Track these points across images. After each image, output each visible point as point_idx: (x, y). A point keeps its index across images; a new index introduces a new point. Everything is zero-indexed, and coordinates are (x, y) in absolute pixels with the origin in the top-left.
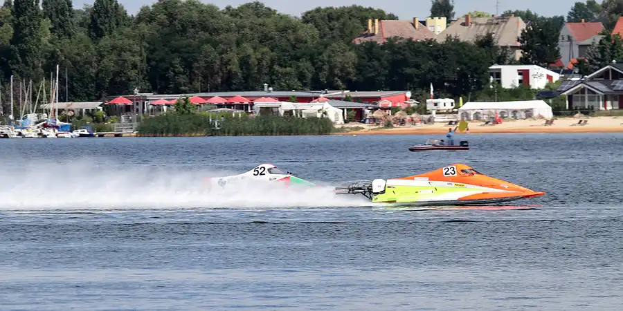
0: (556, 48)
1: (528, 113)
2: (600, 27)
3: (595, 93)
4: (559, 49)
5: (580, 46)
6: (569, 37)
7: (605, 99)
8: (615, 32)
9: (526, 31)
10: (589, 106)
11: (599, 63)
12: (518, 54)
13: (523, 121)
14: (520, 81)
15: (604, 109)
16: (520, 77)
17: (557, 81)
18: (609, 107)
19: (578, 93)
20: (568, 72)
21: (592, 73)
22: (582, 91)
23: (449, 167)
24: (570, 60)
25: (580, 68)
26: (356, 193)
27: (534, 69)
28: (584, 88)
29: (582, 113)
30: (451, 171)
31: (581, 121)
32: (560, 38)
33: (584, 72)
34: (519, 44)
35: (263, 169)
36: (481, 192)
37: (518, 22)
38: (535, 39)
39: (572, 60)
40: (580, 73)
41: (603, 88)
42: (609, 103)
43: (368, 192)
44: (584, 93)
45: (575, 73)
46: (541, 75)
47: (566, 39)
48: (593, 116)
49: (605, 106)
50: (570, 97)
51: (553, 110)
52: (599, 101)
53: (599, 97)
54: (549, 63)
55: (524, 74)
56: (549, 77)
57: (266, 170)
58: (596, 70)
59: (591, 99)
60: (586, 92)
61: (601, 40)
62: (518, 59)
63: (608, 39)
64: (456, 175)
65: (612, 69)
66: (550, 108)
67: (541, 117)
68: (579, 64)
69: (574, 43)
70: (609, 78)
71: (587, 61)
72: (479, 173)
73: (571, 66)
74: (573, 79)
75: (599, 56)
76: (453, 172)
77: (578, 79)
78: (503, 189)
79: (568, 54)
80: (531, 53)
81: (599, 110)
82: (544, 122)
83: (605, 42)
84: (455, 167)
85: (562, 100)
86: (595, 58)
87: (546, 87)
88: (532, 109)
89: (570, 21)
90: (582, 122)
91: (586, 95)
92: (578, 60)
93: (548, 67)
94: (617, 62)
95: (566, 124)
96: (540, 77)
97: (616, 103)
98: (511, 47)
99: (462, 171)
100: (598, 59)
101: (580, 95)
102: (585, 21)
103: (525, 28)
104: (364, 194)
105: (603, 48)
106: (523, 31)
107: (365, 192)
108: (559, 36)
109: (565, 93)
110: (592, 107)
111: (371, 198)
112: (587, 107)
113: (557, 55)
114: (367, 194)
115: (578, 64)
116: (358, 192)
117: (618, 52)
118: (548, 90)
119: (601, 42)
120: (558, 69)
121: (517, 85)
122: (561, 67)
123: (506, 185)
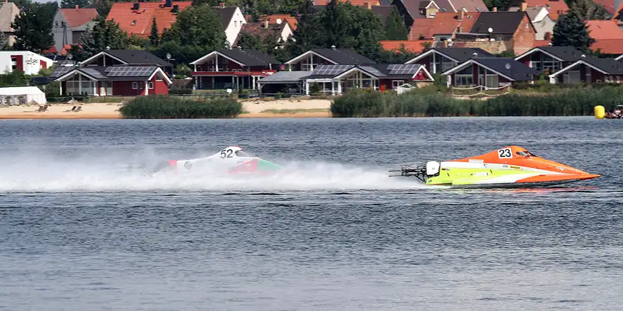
0: (50, 34)
1: (22, 100)
2: (94, 13)
3: (89, 79)
4: (53, 34)
5: (74, 32)
6: (63, 23)
7: (99, 85)
8: (109, 18)
9: (20, 17)
10: (82, 93)
11: (93, 49)
12: (12, 40)
13: (16, 106)
14: (14, 67)
15: (98, 95)
16: (14, 63)
17: (50, 67)
18: (103, 94)
19: (71, 79)
20: (62, 58)
21: (86, 59)
22: (76, 77)
23: (504, 150)
24: (64, 47)
25: (73, 54)
26: (410, 175)
27: (27, 55)
28: (78, 74)
29: (75, 99)
30: (506, 153)
31: (75, 107)
32: (54, 24)
33: (78, 57)
34: (13, 30)
35: (230, 152)
36: (538, 174)
37: (12, 8)
38: (30, 24)
39: (66, 46)
40: (74, 59)
41: (97, 74)
42: (103, 89)
43: (422, 175)
44: (78, 80)
45: (68, 59)
46: (35, 61)
47: (60, 25)
48: (86, 102)
49: (99, 92)
50: (64, 83)
51: (46, 96)
52: (93, 87)
53: (93, 83)
54: (42, 50)
55: (18, 60)
56: (43, 63)
57: (234, 152)
58: (90, 56)
59: (84, 86)
60: (80, 78)
61: (95, 26)
62: (11, 45)
63: (102, 24)
64: (511, 157)
65: (106, 56)
66: (44, 95)
67: (35, 103)
68: (74, 50)
69: (67, 29)
70: (103, 65)
71: (81, 47)
72: (534, 156)
73: (65, 53)
74: (66, 65)
75: (93, 42)
76: (508, 155)
77: (72, 65)
78: (559, 171)
79: (61, 40)
80: (25, 39)
81: (93, 96)
82: (38, 108)
83: (98, 28)
84: (510, 149)
85: (55, 86)
86: (89, 44)
87: (40, 73)
88: (26, 95)
89: (64, 6)
90: (76, 109)
91: (80, 81)
92: (72, 46)
93: (41, 53)
94: (111, 49)
95: (59, 110)
96: (33, 63)
97: (110, 90)
98: (5, 32)
99: (518, 153)
100: (92, 46)
101: (73, 81)
102: (79, 8)
103: (18, 13)
104: (417, 176)
105: (97, 34)
106: (17, 17)
107: (418, 174)
108: (52, 22)
109: (58, 80)
110: (86, 93)
111: (424, 181)
112: (80, 94)
113: (50, 41)
114: (421, 176)
115: (71, 50)
116: (412, 175)
117: (112, 38)
118: (42, 76)
119: (95, 28)
120: (52, 54)
121: (11, 71)
122: (55, 54)
123: (562, 167)
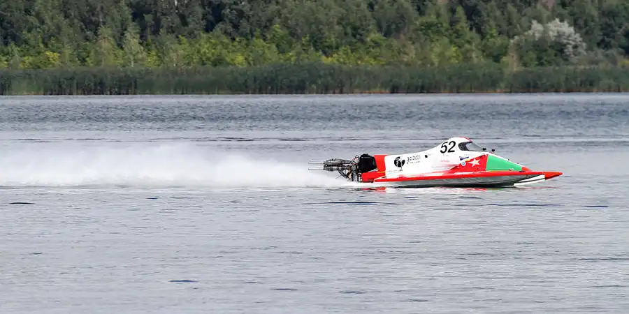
35: (452, 144)
57: (457, 145)
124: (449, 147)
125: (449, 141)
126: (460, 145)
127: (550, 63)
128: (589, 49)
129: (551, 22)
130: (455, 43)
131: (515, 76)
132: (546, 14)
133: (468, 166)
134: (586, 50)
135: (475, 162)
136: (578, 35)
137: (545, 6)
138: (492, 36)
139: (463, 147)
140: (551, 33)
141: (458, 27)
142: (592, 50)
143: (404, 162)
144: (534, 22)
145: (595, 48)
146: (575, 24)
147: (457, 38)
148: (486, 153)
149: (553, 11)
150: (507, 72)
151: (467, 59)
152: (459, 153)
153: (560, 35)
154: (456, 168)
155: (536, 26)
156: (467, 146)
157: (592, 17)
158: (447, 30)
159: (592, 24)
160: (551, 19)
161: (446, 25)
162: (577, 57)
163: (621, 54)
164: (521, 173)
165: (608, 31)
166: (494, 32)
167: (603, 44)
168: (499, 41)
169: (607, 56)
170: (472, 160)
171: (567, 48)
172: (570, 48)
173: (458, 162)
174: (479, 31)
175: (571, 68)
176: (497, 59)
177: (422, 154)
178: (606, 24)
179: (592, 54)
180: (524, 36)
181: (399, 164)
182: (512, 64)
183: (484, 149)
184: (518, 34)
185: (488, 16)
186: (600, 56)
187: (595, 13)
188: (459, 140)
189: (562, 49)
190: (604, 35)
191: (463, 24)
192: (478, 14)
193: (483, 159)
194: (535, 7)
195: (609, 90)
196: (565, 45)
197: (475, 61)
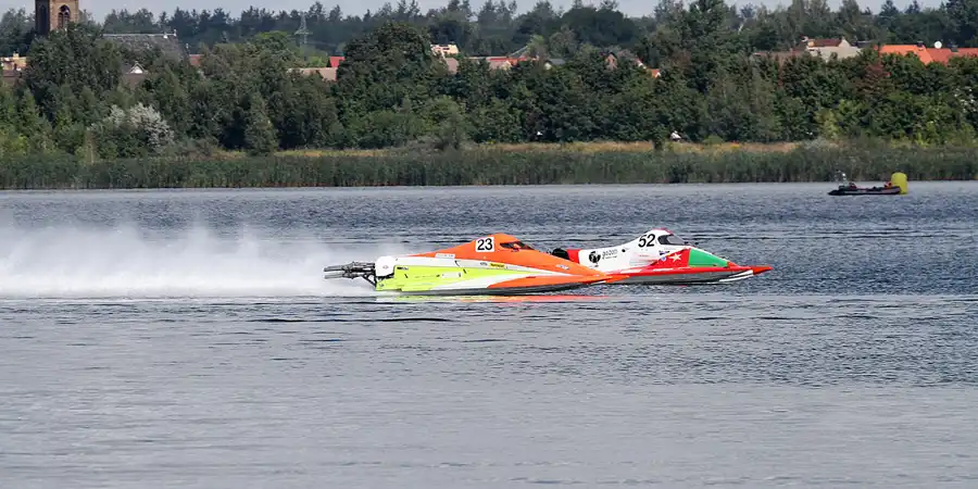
23: (485, 239)
30: (486, 244)
35: (651, 237)
36: (526, 275)
57: (656, 238)
64: (493, 250)
76: (489, 246)
78: (562, 270)
84: (492, 238)
99: (503, 244)
116: (358, 276)
123: (565, 266)
124: (648, 240)
125: (648, 234)
126: (659, 238)
127: (132, 154)
128: (178, 138)
129: (133, 106)
130: (22, 131)
131: (94, 169)
132: (127, 97)
133: (669, 262)
134: (174, 140)
135: (677, 257)
136: (164, 122)
137: (127, 88)
138: (65, 123)
139: (663, 240)
140: (134, 120)
141: (26, 112)
142: (181, 140)
143: (599, 257)
144: (115, 106)
145: (186, 138)
146: (161, 109)
147: (24, 125)
148: (688, 247)
149: (137, 93)
150: (83, 163)
151: (37, 149)
152: (658, 247)
153: (144, 122)
154: (655, 264)
155: (117, 112)
156: (668, 239)
157: (181, 99)
158: (13, 116)
159: (181, 109)
160: (133, 104)
161: (11, 110)
162: (165, 147)
163: (214, 143)
164: (726, 269)
165: (200, 116)
166: (68, 118)
167: (195, 132)
168: (74, 128)
169: (198, 145)
170: (673, 255)
171: (152, 137)
172: (156, 136)
173: (658, 257)
174: (50, 117)
175: (157, 159)
176: (71, 150)
177: (620, 248)
178: (197, 109)
179: (181, 144)
180: (102, 122)
181: (595, 259)
182: (88, 156)
183: (686, 243)
184: (96, 121)
185: (61, 99)
186: (191, 146)
187: (184, 95)
188: (659, 233)
189: (147, 139)
190: (195, 121)
191: (32, 108)
192: (50, 98)
193: (684, 253)
194: (116, 90)
195: (200, 185)
196: (150, 134)
197: (46, 151)
